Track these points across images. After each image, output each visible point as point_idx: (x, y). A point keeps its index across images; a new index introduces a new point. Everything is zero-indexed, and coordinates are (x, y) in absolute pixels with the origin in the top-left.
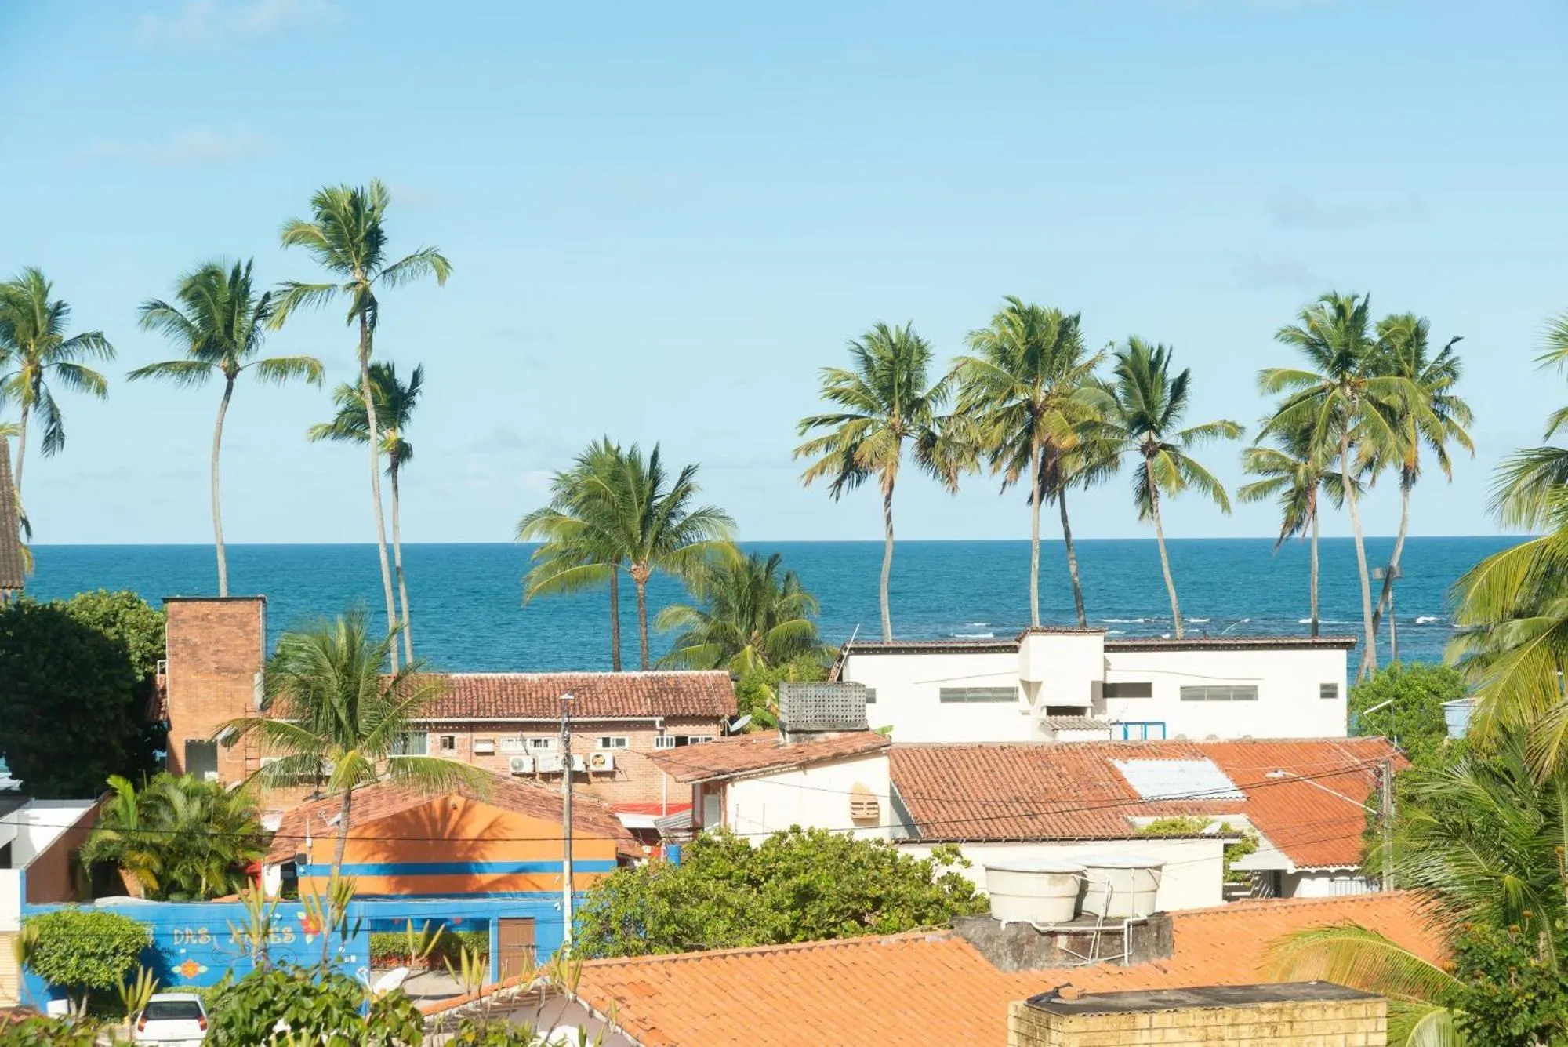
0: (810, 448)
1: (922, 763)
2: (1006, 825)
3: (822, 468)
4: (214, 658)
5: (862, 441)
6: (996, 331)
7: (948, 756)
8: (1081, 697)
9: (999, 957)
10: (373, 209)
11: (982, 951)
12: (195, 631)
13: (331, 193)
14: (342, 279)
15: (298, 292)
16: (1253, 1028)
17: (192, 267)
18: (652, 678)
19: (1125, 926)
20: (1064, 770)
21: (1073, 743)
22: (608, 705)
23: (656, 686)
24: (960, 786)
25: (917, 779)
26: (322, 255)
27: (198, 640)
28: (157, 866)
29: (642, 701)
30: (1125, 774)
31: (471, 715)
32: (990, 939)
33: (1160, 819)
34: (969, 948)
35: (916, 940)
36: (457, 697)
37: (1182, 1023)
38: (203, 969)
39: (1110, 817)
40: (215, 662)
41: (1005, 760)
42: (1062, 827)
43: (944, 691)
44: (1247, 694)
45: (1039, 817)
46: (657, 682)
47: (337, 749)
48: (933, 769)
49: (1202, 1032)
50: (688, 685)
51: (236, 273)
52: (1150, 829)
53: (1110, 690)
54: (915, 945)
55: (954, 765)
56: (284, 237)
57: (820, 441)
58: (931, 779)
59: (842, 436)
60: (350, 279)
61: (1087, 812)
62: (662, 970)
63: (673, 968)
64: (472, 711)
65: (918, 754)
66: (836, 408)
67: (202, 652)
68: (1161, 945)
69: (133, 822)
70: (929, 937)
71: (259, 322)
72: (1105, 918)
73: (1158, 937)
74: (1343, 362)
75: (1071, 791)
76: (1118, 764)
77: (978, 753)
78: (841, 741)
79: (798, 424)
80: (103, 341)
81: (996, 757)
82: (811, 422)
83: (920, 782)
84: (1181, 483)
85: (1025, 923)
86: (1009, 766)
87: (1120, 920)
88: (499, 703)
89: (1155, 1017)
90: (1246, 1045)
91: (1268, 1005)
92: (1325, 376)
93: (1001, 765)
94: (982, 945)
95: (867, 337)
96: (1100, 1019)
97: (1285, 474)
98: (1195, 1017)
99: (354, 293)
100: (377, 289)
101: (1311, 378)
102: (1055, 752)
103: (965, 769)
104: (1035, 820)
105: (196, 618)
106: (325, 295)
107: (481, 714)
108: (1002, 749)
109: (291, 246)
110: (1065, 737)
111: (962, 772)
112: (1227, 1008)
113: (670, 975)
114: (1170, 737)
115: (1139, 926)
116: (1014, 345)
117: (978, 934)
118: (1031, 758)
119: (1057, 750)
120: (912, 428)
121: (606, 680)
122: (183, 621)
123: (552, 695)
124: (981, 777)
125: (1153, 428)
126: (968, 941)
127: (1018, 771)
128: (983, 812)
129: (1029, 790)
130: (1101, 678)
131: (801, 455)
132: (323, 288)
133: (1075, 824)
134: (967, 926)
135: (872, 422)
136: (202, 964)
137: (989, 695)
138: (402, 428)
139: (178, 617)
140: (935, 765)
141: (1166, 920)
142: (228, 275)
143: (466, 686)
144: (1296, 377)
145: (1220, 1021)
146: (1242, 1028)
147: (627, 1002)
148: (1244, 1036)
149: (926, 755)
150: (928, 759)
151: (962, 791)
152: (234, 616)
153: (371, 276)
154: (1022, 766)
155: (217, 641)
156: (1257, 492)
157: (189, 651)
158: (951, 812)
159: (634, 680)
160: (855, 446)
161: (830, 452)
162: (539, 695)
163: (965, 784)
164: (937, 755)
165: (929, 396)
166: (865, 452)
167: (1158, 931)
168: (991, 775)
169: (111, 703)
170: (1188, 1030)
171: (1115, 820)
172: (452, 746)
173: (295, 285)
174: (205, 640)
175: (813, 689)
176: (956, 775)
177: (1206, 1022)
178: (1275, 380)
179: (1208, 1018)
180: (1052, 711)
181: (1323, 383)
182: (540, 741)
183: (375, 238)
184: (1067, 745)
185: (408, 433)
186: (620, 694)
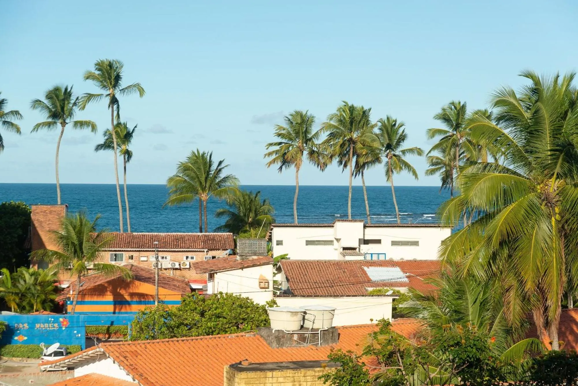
0: (270, 154)
1: (296, 267)
2: (322, 290)
3: (274, 161)
4: (48, 226)
5: (288, 152)
6: (338, 113)
7: (305, 265)
8: (355, 244)
9: (272, 342)
10: (117, 68)
11: (266, 340)
12: (42, 216)
13: (102, 62)
14: (105, 92)
15: (90, 97)
16: (312, 377)
17: (50, 87)
18: (205, 235)
19: (319, 332)
20: (346, 270)
21: (351, 261)
22: (188, 245)
23: (206, 238)
24: (308, 276)
25: (293, 273)
26: (98, 84)
27: (42, 220)
28: (17, 300)
29: (200, 244)
30: (367, 272)
31: (139, 248)
32: (269, 336)
33: (375, 288)
34: (261, 339)
35: (242, 336)
36: (135, 241)
37: (284, 375)
38: (26, 338)
39: (359, 287)
40: (48, 228)
41: (325, 266)
42: (342, 291)
43: (307, 241)
44: (416, 243)
45: (335, 287)
46: (206, 237)
47: (75, 260)
48: (300, 270)
49: (292, 379)
50: (217, 238)
51: (66, 89)
52: (371, 292)
53: (366, 242)
54: (242, 338)
55: (307, 268)
56: (85, 77)
57: (274, 152)
58: (298, 273)
59: (281, 149)
60: (108, 92)
61: (351, 285)
62: (143, 346)
63: (148, 346)
64: (140, 246)
65: (295, 264)
66: (279, 140)
67: (43, 224)
68: (334, 338)
69: (9, 285)
70: (247, 335)
71: (74, 107)
72: (312, 329)
73: (332, 336)
74: (457, 127)
75: (347, 278)
76: (366, 268)
77: (316, 264)
78: (257, 260)
79: (266, 145)
80: (19, 114)
81: (322, 265)
82: (271, 144)
83: (294, 274)
84: (401, 168)
85: (281, 330)
86: (326, 268)
87: (318, 330)
88: (150, 243)
89: (274, 373)
90: (309, 383)
91: (318, 369)
92: (451, 131)
93: (324, 268)
94: (266, 338)
95: (291, 115)
96: (253, 373)
97: (442, 165)
98: (289, 373)
99: (109, 98)
100: (118, 96)
101: (446, 132)
102: (344, 264)
103: (311, 270)
104: (332, 288)
105: (42, 212)
106: (99, 98)
107: (143, 247)
108: (325, 262)
109: (87, 80)
110: (348, 258)
111: (310, 271)
112: (302, 370)
113: (146, 348)
114: (387, 259)
115: (325, 332)
116: (344, 118)
117: (265, 334)
118: (335, 266)
119: (345, 263)
120: (306, 148)
121: (188, 236)
122: (37, 213)
123: (168, 241)
124: (316, 272)
125: (391, 148)
126: (262, 336)
127: (330, 271)
128: (314, 285)
129: (332, 277)
130: (362, 238)
131: (267, 156)
132: (98, 95)
133: (346, 290)
134: (262, 331)
135: (292, 145)
136: (25, 336)
137: (323, 243)
138: (128, 145)
139: (36, 211)
140: (300, 268)
141: (336, 330)
142: (63, 90)
143: (139, 237)
144: (440, 131)
145: (299, 374)
146: (308, 378)
147: (127, 358)
148: (309, 380)
149: (298, 265)
150: (298, 266)
151: (308, 277)
152: (55, 211)
153: (116, 91)
154: (331, 269)
155: (49, 220)
156: (432, 172)
157: (39, 223)
158: (303, 285)
159: (198, 236)
160: (285, 154)
161: (277, 155)
162: (164, 241)
163: (310, 275)
164: (302, 265)
165: (313, 137)
166: (289, 156)
167: (332, 334)
168: (319, 272)
169: (10, 242)
170: (287, 378)
171: (361, 289)
172: (132, 259)
173: (88, 94)
174: (45, 220)
175: (248, 241)
176: (307, 272)
177: (294, 375)
178: (433, 132)
179: (295, 373)
180: (344, 249)
181: (450, 134)
182: (164, 257)
183: (118, 78)
184: (349, 261)
185: (131, 147)
186: (193, 241)
